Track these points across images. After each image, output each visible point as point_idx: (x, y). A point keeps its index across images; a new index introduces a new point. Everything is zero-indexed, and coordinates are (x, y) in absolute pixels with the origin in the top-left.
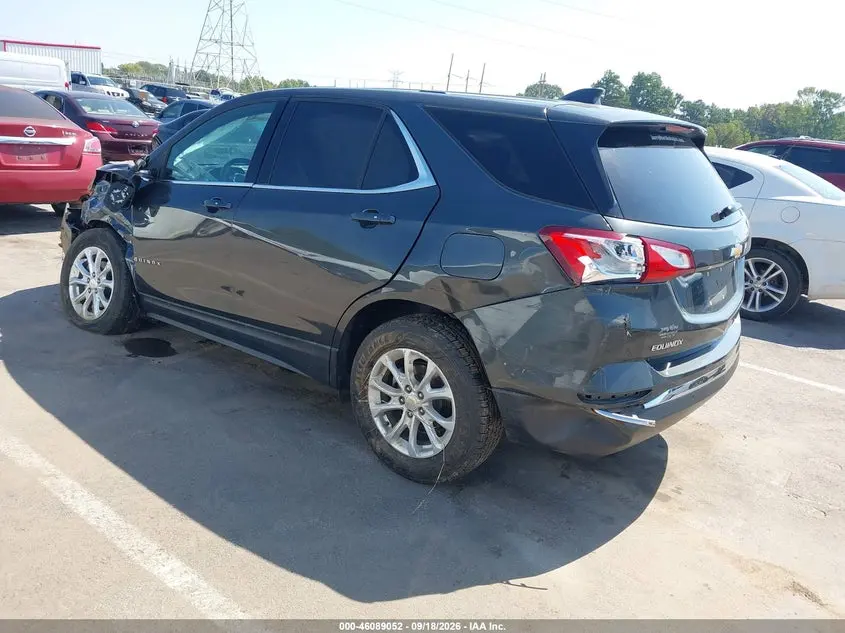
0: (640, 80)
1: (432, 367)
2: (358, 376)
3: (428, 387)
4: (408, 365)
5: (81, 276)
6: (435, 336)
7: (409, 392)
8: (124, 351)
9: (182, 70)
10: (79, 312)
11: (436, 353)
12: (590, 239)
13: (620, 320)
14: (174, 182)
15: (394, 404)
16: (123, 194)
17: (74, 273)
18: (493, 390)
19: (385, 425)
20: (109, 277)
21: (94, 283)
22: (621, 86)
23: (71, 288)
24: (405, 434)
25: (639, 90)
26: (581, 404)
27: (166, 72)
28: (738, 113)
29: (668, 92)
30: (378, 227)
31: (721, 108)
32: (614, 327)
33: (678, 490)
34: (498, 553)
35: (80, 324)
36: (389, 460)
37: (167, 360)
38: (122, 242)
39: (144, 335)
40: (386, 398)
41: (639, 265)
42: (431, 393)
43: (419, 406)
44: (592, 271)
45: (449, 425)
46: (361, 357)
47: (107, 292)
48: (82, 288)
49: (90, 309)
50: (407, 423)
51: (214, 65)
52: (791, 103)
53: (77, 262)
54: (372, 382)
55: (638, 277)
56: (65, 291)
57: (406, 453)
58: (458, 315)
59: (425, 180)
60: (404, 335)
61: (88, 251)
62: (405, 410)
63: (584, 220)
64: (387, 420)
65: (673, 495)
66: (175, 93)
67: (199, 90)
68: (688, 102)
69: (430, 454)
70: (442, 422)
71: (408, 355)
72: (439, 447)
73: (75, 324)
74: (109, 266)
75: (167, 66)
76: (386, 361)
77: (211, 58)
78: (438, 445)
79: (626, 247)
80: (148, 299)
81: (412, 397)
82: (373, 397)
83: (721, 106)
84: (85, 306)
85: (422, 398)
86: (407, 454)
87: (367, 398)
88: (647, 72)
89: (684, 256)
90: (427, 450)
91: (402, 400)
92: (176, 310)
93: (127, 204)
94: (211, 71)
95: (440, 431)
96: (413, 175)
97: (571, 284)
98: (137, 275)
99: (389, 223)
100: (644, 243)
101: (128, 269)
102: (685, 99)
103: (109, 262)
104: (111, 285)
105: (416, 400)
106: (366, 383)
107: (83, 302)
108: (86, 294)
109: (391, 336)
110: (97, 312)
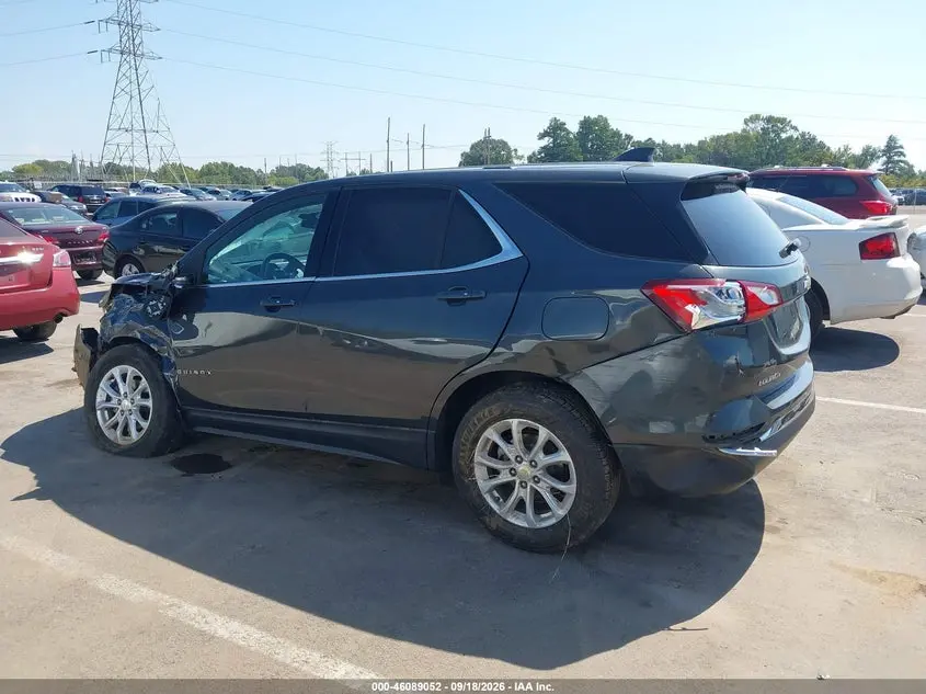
0: (587, 124)
1: (544, 434)
2: (461, 454)
3: (541, 455)
4: (517, 436)
5: (109, 399)
6: (544, 401)
7: (520, 463)
8: (175, 472)
9: (87, 164)
10: (111, 438)
11: (547, 419)
12: (693, 287)
13: (732, 361)
14: (212, 286)
15: (504, 478)
16: (160, 305)
17: (100, 397)
18: (614, 446)
19: (496, 500)
20: (145, 395)
21: (126, 403)
22: (569, 133)
23: (99, 412)
24: (521, 506)
25: (587, 134)
26: (707, 445)
27: (70, 168)
28: (689, 147)
29: (617, 134)
30: (468, 303)
31: (672, 144)
32: (729, 366)
33: (783, 521)
34: (646, 604)
35: (114, 450)
36: (507, 536)
37: (227, 474)
38: (156, 356)
39: (189, 452)
40: (493, 473)
41: (739, 307)
42: (545, 460)
43: (534, 474)
44: (699, 317)
45: (570, 488)
46: (462, 436)
47: (144, 412)
48: (112, 412)
49: (126, 432)
50: (522, 494)
51: (126, 155)
52: (739, 132)
53: (104, 384)
54: (478, 458)
55: (739, 318)
56: (91, 417)
57: (525, 525)
58: (564, 378)
59: (509, 251)
60: (511, 406)
61: (116, 371)
62: (518, 482)
63: (683, 271)
64: (497, 495)
65: (780, 525)
66: (91, 191)
67: (116, 185)
68: (639, 142)
69: (553, 521)
70: (562, 487)
71: (515, 424)
72: (562, 513)
73: (109, 451)
74: (144, 383)
75: (70, 161)
76: (492, 434)
77: (122, 148)
78: (560, 511)
79: (724, 291)
80: (196, 413)
81: (523, 468)
82: (480, 474)
83: (671, 142)
84: (119, 432)
85: (535, 467)
86: (527, 526)
87: (474, 476)
88: (593, 116)
89: (773, 293)
90: (549, 518)
91: (513, 472)
92: (234, 419)
93: (163, 316)
94: (126, 163)
95: (560, 496)
96: (496, 248)
97: (681, 332)
98: (179, 389)
99: (481, 298)
100: (741, 286)
101: (167, 383)
102: (636, 139)
103: (144, 379)
104: (149, 403)
105: (527, 470)
106: (472, 461)
107: (115, 426)
108: (118, 417)
109: (496, 410)
110: (135, 435)
